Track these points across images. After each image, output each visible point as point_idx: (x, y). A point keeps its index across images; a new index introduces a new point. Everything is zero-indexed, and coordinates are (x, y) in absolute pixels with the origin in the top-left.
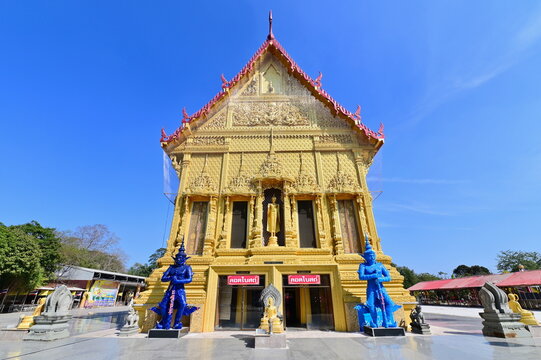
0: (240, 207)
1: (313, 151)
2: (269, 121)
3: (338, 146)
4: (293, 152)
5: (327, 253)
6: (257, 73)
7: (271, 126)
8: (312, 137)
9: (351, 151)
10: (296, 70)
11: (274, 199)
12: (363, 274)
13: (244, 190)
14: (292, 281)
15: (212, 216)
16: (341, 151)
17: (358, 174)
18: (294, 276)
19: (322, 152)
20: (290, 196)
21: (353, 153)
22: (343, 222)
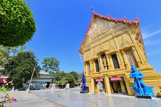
0: (96, 61)
1: (113, 38)
2: (98, 35)
3: (121, 32)
4: (107, 41)
5: (123, 69)
6: (94, 24)
7: (100, 37)
8: (112, 34)
9: (126, 31)
10: (101, 17)
11: (104, 57)
12: (131, 76)
13: (96, 57)
14: (112, 79)
15: (91, 65)
16: (122, 34)
17: (131, 39)
18: (112, 78)
19: (116, 37)
20: (108, 55)
21: (127, 32)
22: (129, 57)
